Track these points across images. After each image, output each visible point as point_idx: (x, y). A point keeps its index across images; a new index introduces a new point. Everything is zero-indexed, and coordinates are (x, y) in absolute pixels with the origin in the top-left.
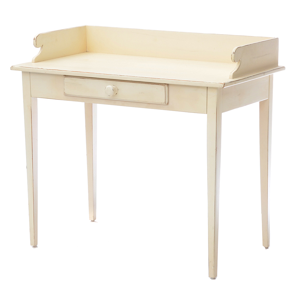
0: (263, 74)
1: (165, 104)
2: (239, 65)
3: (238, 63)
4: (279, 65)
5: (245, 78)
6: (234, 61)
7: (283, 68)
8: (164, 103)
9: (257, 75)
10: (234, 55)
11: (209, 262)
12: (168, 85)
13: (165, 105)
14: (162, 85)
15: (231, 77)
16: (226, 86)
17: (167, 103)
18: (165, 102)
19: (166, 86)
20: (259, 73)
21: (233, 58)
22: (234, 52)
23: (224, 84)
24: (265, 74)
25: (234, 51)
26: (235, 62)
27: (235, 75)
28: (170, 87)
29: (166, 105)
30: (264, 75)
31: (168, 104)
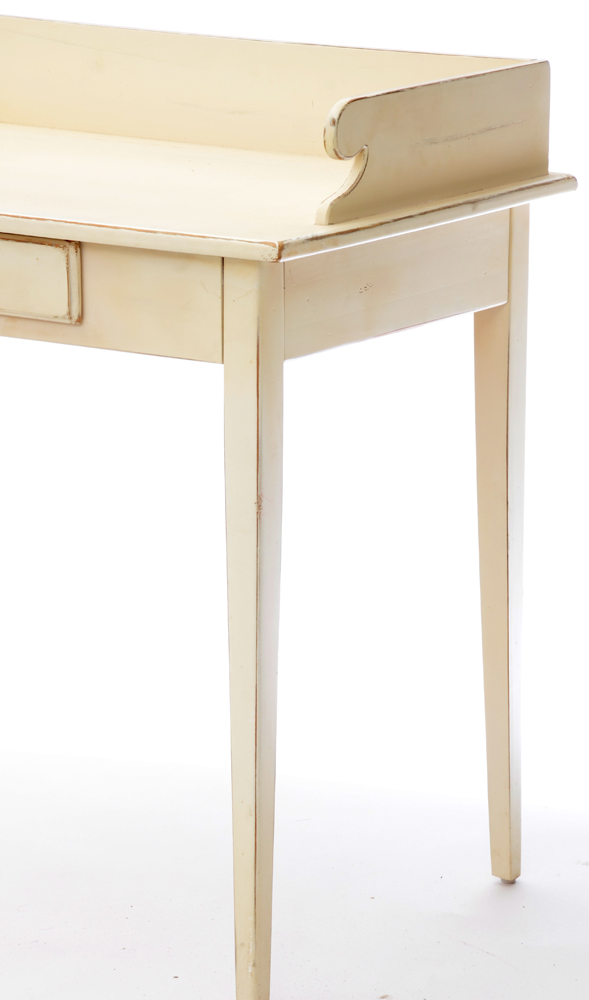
0: (469, 207)
1: (68, 321)
2: (360, 169)
3: (356, 162)
4: (551, 169)
5: (381, 224)
6: (337, 154)
7: (569, 181)
8: (64, 318)
9: (439, 210)
10: (333, 129)
11: (238, 943)
12: (79, 245)
13: (71, 324)
14: (57, 246)
15: (324, 218)
16: (289, 255)
17: (75, 316)
18: (69, 313)
19: (72, 249)
20: (449, 204)
21: (330, 145)
22: (336, 117)
23: (282, 248)
24: (480, 205)
25: (334, 113)
26: (340, 158)
27: (340, 210)
28: (89, 255)
29: (75, 322)
30: (474, 210)
31: (81, 319)
